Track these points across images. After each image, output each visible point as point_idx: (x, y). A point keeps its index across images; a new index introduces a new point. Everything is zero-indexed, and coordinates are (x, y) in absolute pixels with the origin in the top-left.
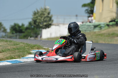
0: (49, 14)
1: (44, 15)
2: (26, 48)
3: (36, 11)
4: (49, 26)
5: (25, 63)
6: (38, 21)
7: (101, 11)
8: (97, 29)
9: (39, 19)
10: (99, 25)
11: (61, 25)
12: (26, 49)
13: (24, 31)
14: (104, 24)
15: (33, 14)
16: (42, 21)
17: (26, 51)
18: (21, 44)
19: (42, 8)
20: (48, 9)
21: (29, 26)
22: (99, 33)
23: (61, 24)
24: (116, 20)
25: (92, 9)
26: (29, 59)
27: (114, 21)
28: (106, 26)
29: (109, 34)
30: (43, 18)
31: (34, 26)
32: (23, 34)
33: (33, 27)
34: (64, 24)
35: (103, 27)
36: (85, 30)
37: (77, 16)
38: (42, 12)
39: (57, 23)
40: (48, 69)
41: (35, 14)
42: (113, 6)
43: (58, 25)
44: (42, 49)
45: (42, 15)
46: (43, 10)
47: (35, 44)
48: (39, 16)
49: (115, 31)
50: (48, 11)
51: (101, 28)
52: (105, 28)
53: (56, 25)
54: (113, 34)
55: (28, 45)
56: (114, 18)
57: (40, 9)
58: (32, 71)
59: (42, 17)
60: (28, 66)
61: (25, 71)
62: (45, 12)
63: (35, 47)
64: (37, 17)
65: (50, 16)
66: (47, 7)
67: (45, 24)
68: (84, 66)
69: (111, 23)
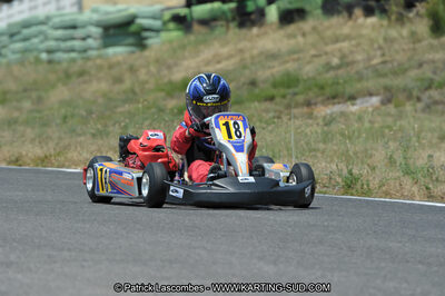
36: (50, 52)
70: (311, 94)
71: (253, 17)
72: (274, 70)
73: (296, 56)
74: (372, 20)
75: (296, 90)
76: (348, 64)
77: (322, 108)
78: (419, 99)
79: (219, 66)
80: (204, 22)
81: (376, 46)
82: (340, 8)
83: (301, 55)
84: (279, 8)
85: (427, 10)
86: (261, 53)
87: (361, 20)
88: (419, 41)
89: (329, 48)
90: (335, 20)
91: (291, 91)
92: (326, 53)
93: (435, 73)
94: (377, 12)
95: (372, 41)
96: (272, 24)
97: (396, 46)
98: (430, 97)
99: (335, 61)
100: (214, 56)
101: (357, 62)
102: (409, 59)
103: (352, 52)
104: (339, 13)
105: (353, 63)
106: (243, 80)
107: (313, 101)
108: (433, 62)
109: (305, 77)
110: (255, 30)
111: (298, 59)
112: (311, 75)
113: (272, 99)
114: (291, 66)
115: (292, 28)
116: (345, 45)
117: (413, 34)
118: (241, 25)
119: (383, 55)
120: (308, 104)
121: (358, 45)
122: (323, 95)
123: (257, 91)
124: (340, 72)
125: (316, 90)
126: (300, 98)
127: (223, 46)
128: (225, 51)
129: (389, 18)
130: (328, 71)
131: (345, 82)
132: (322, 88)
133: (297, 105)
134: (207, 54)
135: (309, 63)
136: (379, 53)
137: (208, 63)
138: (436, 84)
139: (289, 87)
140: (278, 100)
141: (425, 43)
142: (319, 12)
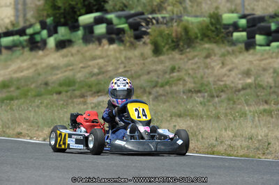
70: (83, 91)
71: (39, 45)
72: (58, 76)
73: (71, 68)
74: (114, 46)
75: (74, 88)
76: (103, 73)
77: (92, 98)
78: (150, 93)
79: (22, 74)
80: (9, 48)
81: (120, 61)
82: (94, 39)
83: (74, 67)
84: (55, 39)
85: (151, 40)
86: (47, 66)
87: (106, 47)
88: (146, 59)
89: (91, 63)
90: (91, 46)
91: (70, 88)
92: (89, 66)
93: (158, 78)
94: (116, 41)
95: (117, 59)
96: (51, 49)
97: (132, 61)
98: (157, 92)
99: (96, 71)
100: (19, 68)
101: (109, 71)
102: (141, 69)
103: (105, 65)
104: (93, 42)
105: (107, 71)
106: (40, 82)
107: (86, 95)
108: (156, 71)
109: (78, 80)
110: (41, 53)
111: (72, 70)
112: (82, 79)
113: (59, 93)
114: (68, 74)
115: (64, 51)
116: (100, 61)
117: (142, 55)
118: (32, 49)
119: (125, 67)
120: (83, 96)
121: (109, 61)
122: (91, 91)
123: (49, 88)
124: (100, 77)
125: (86, 88)
126: (77, 93)
127: (23, 62)
128: (25, 64)
129: (125, 45)
130: (92, 76)
131: (105, 83)
132: (90, 86)
133: (76, 97)
134: (14, 66)
135: (80, 71)
136: (122, 66)
137: (15, 72)
138: (160, 84)
139: (69, 86)
140: (64, 93)
141: (149, 60)
142: (81, 41)
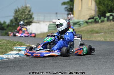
0: (29, 12)
1: (25, 13)
2: (8, 44)
3: (17, 9)
4: (30, 23)
5: (8, 59)
6: (19, 18)
7: (80, 9)
8: (76, 26)
9: (20, 17)
10: (79, 22)
11: (42, 23)
12: (8, 46)
13: (5, 28)
14: (83, 22)
15: (14, 12)
16: (23, 18)
17: (8, 48)
18: (4, 41)
19: (23, 7)
20: (29, 7)
21: (10, 23)
22: (79, 30)
23: (41, 21)
24: (95, 18)
25: (72, 7)
26: (11, 55)
27: (93, 18)
28: (85, 23)
29: (88, 31)
30: (24, 16)
31: (16, 24)
32: (4, 31)
33: (14, 24)
34: (44, 22)
35: (83, 24)
37: (56, 13)
38: (23, 10)
39: (38, 21)
40: (29, 65)
41: (16, 12)
42: (91, 4)
43: (38, 22)
44: (24, 46)
45: (23, 13)
46: (24, 9)
47: (16, 41)
48: (20, 14)
49: (94, 28)
50: (29, 9)
51: (80, 25)
52: (84, 25)
53: (36, 23)
54: (92, 31)
55: (10, 42)
56: (92, 16)
57: (21, 7)
58: (14, 67)
59: (22, 15)
60: (10, 62)
61: (7, 67)
62: (25, 10)
63: (17, 44)
64: (18, 15)
65: (30, 13)
66: (28, 5)
67: (26, 21)
68: (65, 62)
69: (90, 21)
